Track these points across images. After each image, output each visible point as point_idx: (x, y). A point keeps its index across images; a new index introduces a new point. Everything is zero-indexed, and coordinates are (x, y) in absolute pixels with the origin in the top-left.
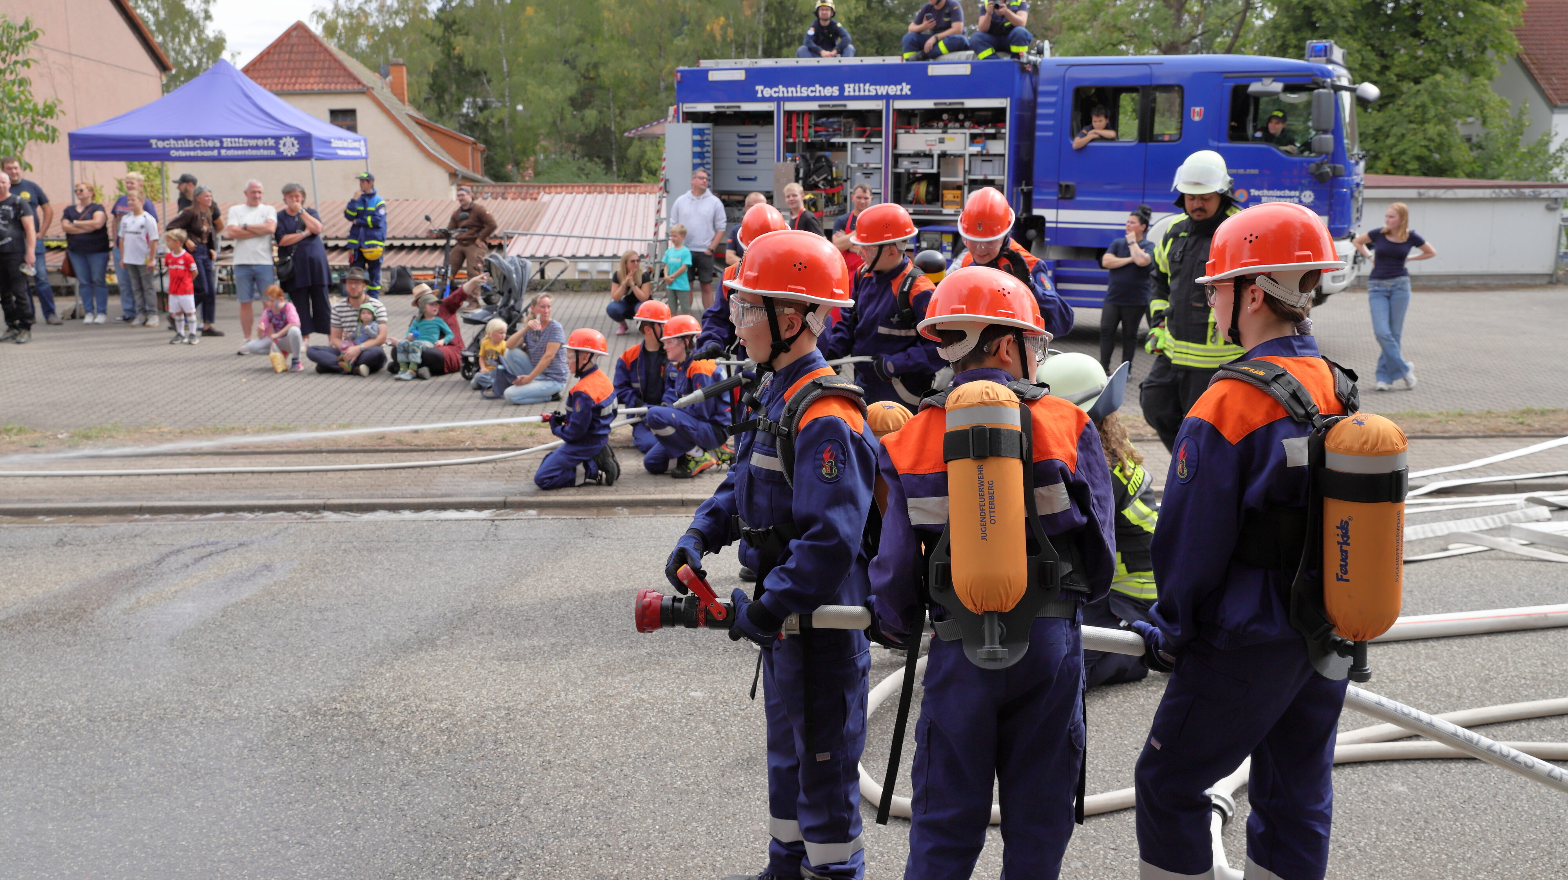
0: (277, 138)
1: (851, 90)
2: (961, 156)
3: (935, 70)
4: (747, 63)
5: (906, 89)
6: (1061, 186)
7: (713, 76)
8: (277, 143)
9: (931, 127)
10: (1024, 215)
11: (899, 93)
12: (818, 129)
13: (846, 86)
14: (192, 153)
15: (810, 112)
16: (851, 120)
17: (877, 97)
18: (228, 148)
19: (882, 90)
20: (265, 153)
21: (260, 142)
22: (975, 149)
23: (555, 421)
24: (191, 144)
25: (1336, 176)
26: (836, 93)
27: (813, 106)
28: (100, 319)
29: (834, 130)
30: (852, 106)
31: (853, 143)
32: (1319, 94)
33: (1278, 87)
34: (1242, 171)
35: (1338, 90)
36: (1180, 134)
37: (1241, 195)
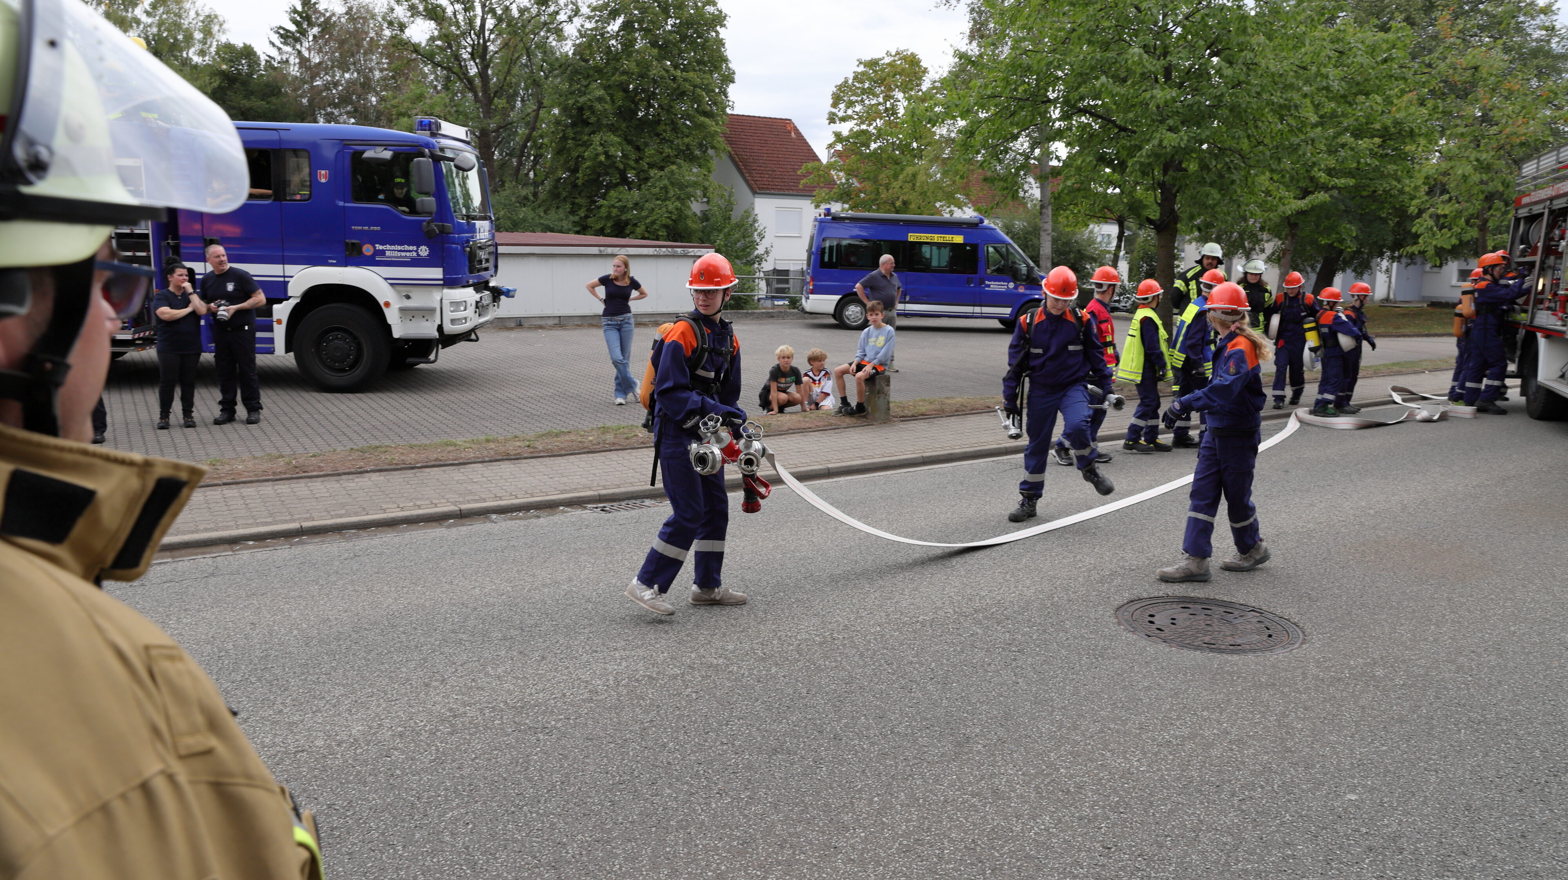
25: (444, 232)
32: (419, 162)
33: (387, 155)
34: (366, 228)
35: (437, 159)
36: (310, 195)
37: (367, 250)
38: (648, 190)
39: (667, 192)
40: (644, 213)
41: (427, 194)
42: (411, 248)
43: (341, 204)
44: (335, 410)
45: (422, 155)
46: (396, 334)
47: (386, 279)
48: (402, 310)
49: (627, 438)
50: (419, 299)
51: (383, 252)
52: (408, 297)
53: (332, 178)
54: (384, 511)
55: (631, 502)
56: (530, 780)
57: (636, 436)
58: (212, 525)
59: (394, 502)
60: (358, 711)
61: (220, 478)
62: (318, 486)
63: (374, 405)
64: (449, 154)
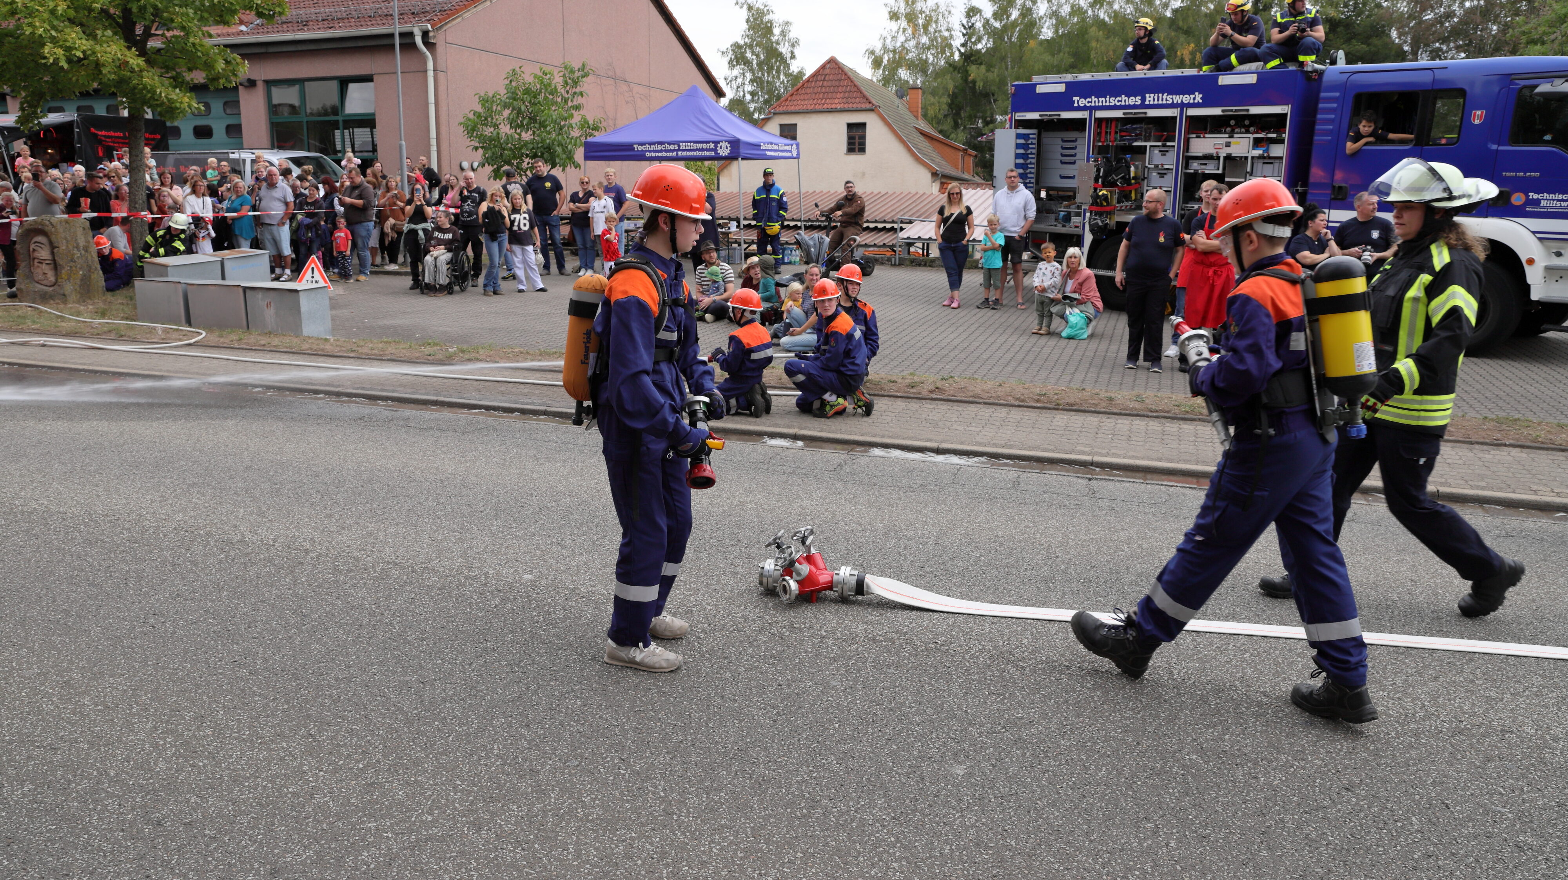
0: (716, 143)
1: (1151, 99)
2: (1246, 158)
4: (1069, 77)
5: (1198, 97)
6: (1334, 187)
7: (1040, 89)
8: (716, 146)
9: (1220, 132)
11: (1192, 101)
12: (1123, 134)
13: (1147, 95)
14: (660, 154)
15: (1117, 119)
16: (1151, 126)
17: (1172, 106)
18: (683, 150)
19: (1177, 99)
20: (707, 153)
21: (705, 146)
22: (1257, 152)
24: (659, 147)
27: (1119, 114)
29: (1136, 135)
30: (1152, 113)
31: (1151, 146)
34: (1521, 174)
36: (1459, 138)
37: (1517, 199)
43: (1491, 149)
46: (1535, 296)
47: (1533, 232)
48: (1547, 269)
51: (1536, 203)
52: (1558, 254)
53: (1488, 121)
54: (1535, 492)
59: (1546, 485)
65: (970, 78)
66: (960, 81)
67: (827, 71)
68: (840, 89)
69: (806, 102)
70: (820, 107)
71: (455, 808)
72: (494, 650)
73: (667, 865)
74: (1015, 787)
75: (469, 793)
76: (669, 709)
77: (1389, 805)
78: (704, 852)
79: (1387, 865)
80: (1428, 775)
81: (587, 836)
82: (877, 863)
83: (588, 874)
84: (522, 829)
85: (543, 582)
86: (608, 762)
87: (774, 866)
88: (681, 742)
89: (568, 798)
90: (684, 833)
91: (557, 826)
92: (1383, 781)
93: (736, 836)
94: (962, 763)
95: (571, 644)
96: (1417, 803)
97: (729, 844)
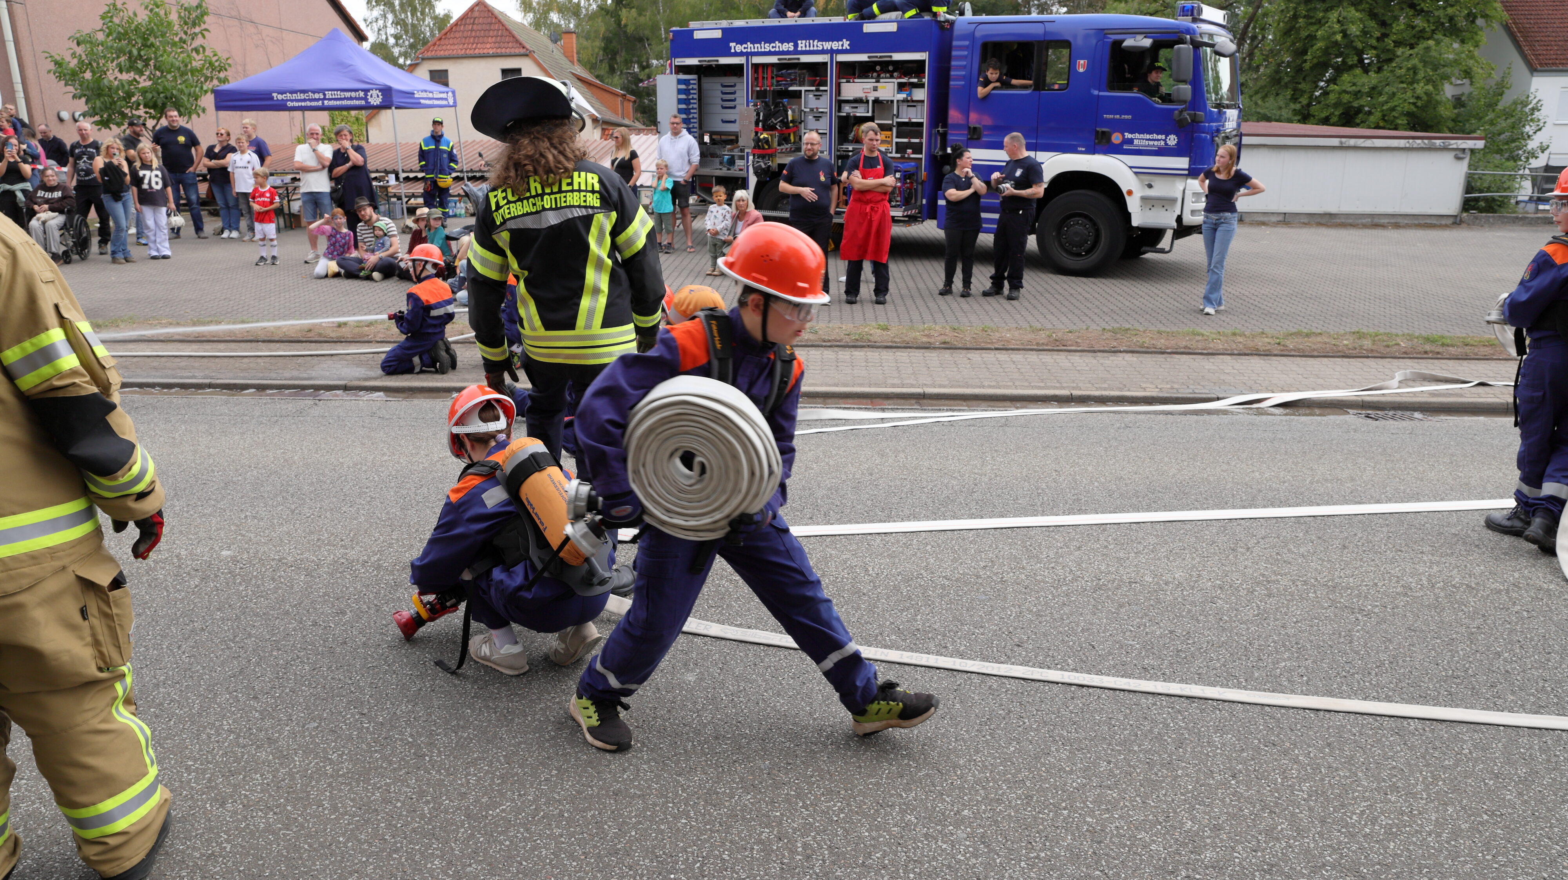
0: (366, 91)
1: (803, 45)
2: (892, 101)
3: (869, 28)
4: (725, 24)
5: (846, 44)
6: (970, 128)
7: (698, 35)
8: (366, 95)
9: (867, 77)
10: (940, 153)
11: (840, 48)
12: (779, 79)
13: (799, 42)
14: (303, 104)
15: (773, 65)
16: (804, 71)
17: (823, 52)
18: (330, 99)
19: (827, 45)
20: (357, 103)
21: (353, 94)
22: (902, 96)
23: (398, 318)
24: (302, 96)
25: (1195, 121)
26: (792, 49)
27: (774, 60)
28: (235, 234)
29: (792, 80)
30: (805, 59)
31: (806, 91)
32: (1179, 49)
33: (1147, 42)
34: (1118, 116)
35: (1197, 45)
36: (1068, 84)
37: (1116, 138)
38: (1392, 71)
39: (1415, 73)
40: (1381, 99)
41: (1184, 81)
42: (1160, 137)
43: (1096, 92)
44: (1073, 292)
45: (1182, 41)
46: (1135, 222)
47: (1131, 167)
48: (1144, 199)
49: (1388, 346)
50: (1161, 189)
51: (1131, 141)
52: (1150, 186)
53: (1090, 67)
54: (1145, 389)
55: (1400, 413)
56: (1357, 653)
57: (1398, 344)
58: (994, 383)
59: (1152, 383)
60: (1175, 560)
61: (992, 343)
62: (1076, 358)
63: (1108, 290)
64: (1206, 39)
65: (623, 23)
66: (615, 26)
67: (476, 14)
68: (491, 33)
69: (456, 47)
70: (471, 52)
71: (192, 788)
72: (202, 630)
73: (428, 802)
74: (742, 684)
75: (204, 772)
76: (402, 661)
77: (1051, 653)
78: (462, 785)
79: (1052, 699)
80: (1078, 625)
81: (340, 790)
82: (628, 767)
83: (349, 824)
84: (270, 795)
85: (245, 556)
86: (349, 719)
87: (532, 786)
88: (421, 689)
89: (314, 759)
90: (439, 772)
91: (307, 786)
92: (1045, 635)
93: (490, 766)
94: (692, 671)
95: (287, 613)
96: (1071, 648)
97: (485, 774)
